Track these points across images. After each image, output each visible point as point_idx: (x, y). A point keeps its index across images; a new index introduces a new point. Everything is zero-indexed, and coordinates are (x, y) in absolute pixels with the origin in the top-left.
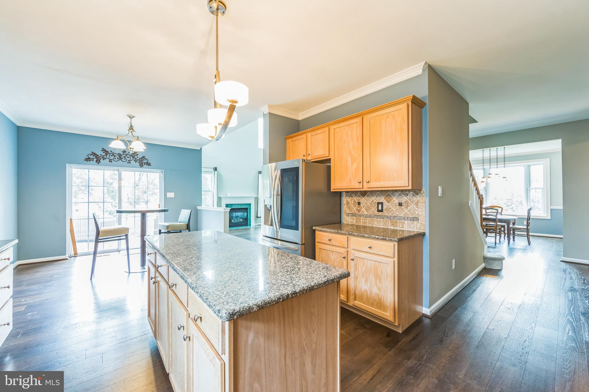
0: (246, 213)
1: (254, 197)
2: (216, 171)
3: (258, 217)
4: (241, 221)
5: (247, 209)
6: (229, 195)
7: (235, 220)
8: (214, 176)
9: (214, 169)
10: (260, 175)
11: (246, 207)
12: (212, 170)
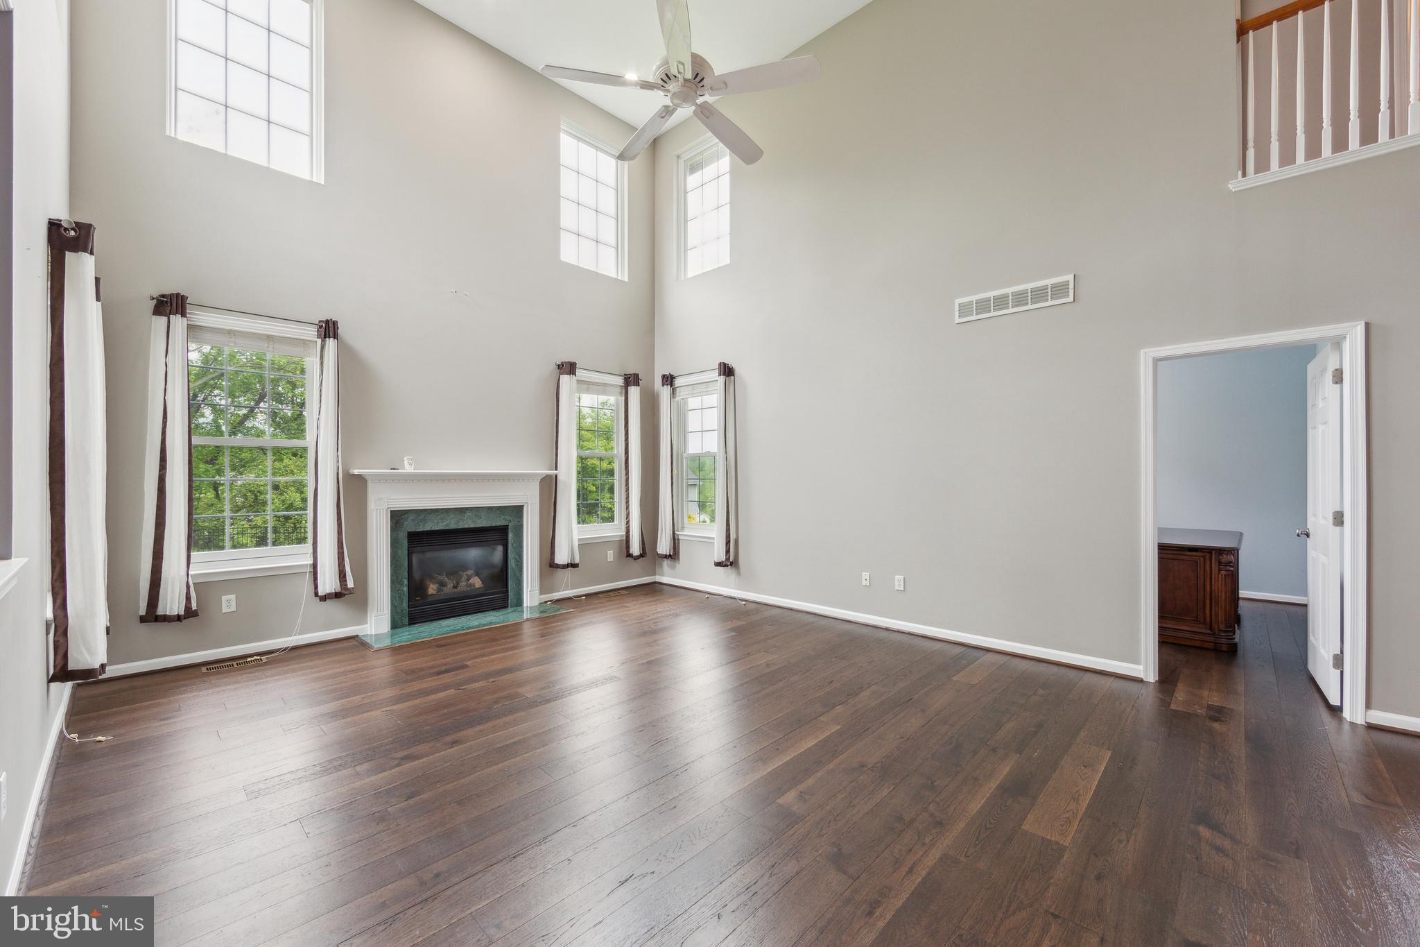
0: (500, 549)
1: (538, 474)
2: (331, 342)
3: (558, 566)
4: (474, 585)
5: (503, 530)
6: (408, 468)
7: (442, 584)
8: (322, 363)
9: (323, 330)
10: (565, 379)
11: (499, 522)
12: (311, 333)
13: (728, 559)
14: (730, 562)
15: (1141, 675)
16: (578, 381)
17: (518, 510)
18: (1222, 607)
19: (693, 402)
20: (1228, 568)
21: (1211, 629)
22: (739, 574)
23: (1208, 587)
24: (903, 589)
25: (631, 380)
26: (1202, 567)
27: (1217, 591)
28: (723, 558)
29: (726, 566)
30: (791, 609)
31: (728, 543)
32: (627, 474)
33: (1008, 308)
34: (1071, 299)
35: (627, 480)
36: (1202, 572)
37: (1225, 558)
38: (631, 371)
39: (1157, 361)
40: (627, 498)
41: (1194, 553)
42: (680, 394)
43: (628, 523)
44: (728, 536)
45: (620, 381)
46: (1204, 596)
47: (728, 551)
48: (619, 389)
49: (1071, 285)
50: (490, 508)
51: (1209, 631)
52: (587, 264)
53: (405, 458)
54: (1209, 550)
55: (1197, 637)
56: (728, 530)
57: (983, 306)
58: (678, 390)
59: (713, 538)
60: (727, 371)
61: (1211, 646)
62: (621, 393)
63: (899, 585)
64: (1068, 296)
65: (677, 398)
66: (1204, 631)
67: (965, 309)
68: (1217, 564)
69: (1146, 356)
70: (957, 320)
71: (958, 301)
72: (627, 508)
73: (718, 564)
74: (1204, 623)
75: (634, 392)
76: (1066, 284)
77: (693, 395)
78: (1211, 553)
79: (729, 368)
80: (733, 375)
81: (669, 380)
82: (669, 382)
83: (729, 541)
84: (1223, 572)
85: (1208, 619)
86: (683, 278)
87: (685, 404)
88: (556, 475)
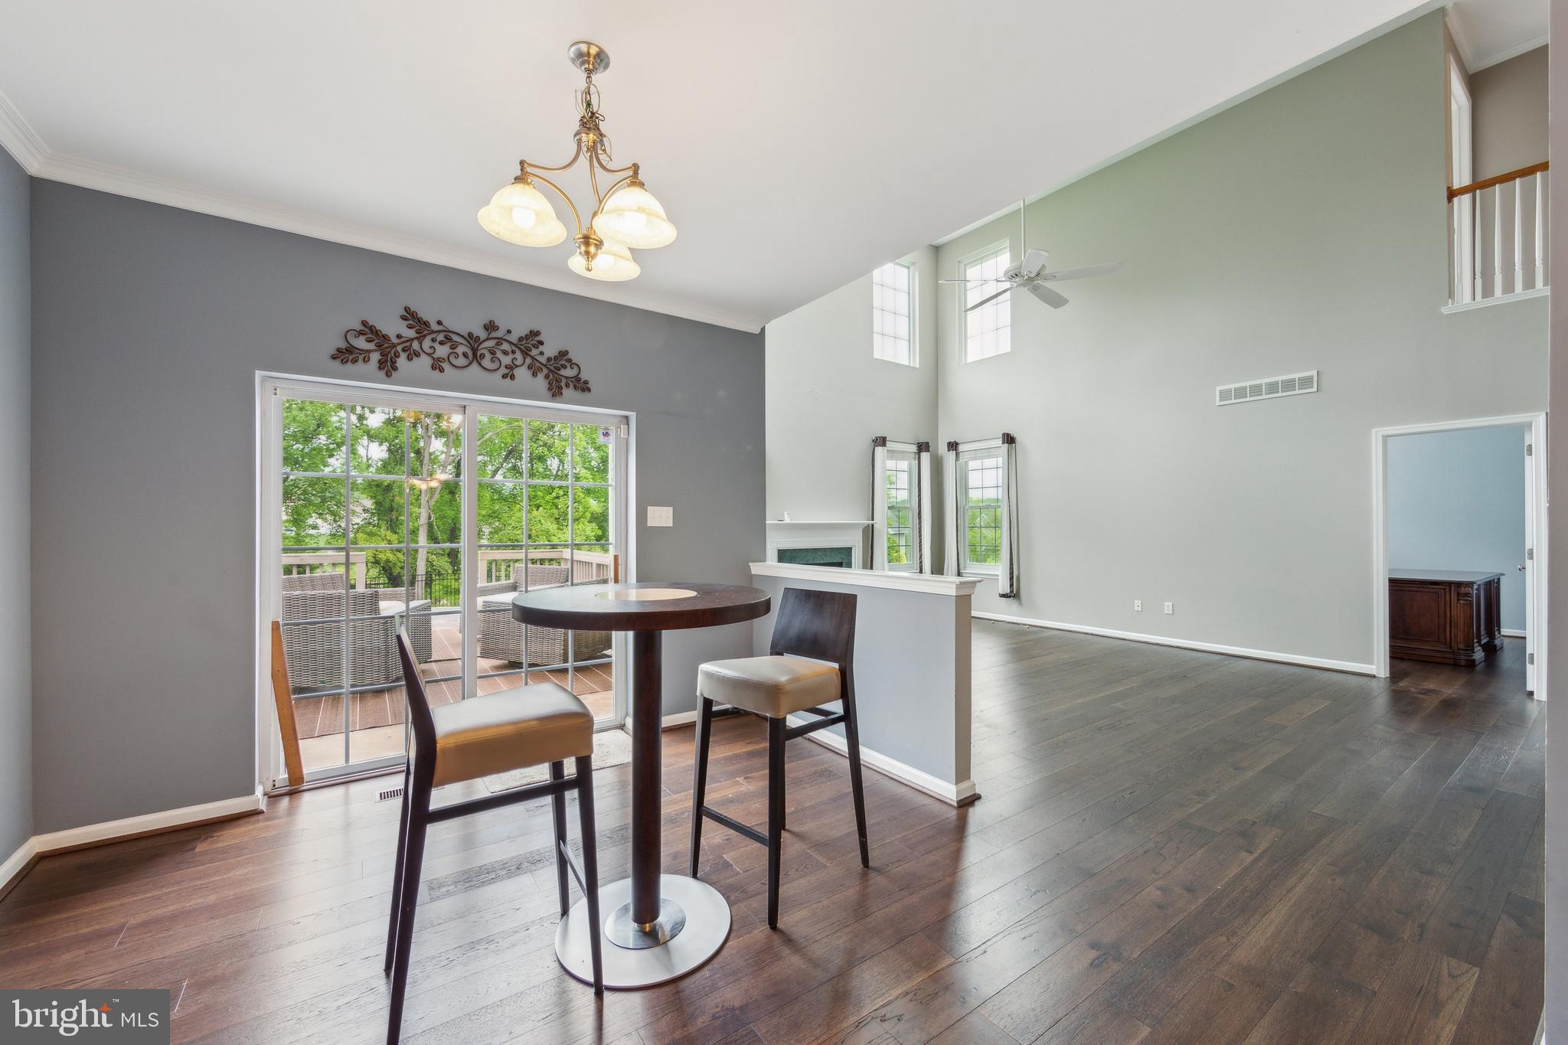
1: (861, 524)
6: (787, 520)
11: (837, 559)
13: (1012, 591)
14: (1013, 594)
15: (1374, 672)
16: (888, 450)
17: (849, 550)
18: (1460, 630)
19: (972, 464)
20: (1467, 598)
21: (1451, 648)
22: (1020, 604)
23: (1448, 614)
24: (1171, 612)
25: (923, 447)
26: (1443, 598)
27: (1456, 617)
28: (1008, 591)
29: (1010, 597)
30: (1070, 631)
31: (1011, 578)
32: (920, 523)
33: (1262, 395)
34: (1315, 389)
35: (920, 528)
36: (1443, 602)
37: (1463, 590)
38: (923, 440)
39: (1385, 438)
40: (920, 542)
41: (1436, 587)
42: (963, 458)
43: (921, 562)
44: (1012, 573)
45: (914, 448)
46: (1445, 621)
47: (1011, 585)
48: (913, 455)
49: (1315, 379)
50: (832, 549)
51: (1449, 650)
52: (888, 357)
53: (785, 513)
54: (1449, 584)
55: (1438, 654)
56: (1011, 568)
57: (1240, 393)
58: (961, 454)
59: (998, 575)
60: (1009, 439)
61: (1452, 661)
62: (915, 458)
63: (1168, 610)
64: (1312, 387)
65: (961, 461)
66: (1446, 650)
67: (1225, 395)
68: (1456, 594)
69: (1377, 435)
70: (1218, 403)
71: (1218, 389)
72: (920, 550)
73: (1003, 596)
74: (1445, 644)
75: (925, 457)
76: (1311, 378)
77: (976, 458)
78: (1450, 586)
79: (1011, 437)
80: (1014, 443)
81: (953, 446)
82: (954, 448)
83: (1013, 577)
84: (1462, 602)
85: (1448, 640)
86: (963, 362)
87: (967, 465)
88: (873, 525)
